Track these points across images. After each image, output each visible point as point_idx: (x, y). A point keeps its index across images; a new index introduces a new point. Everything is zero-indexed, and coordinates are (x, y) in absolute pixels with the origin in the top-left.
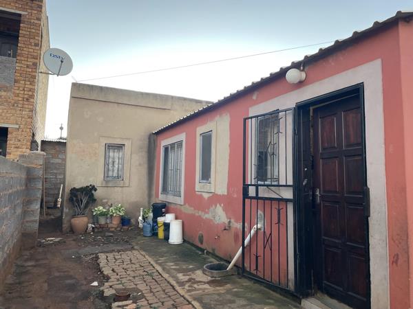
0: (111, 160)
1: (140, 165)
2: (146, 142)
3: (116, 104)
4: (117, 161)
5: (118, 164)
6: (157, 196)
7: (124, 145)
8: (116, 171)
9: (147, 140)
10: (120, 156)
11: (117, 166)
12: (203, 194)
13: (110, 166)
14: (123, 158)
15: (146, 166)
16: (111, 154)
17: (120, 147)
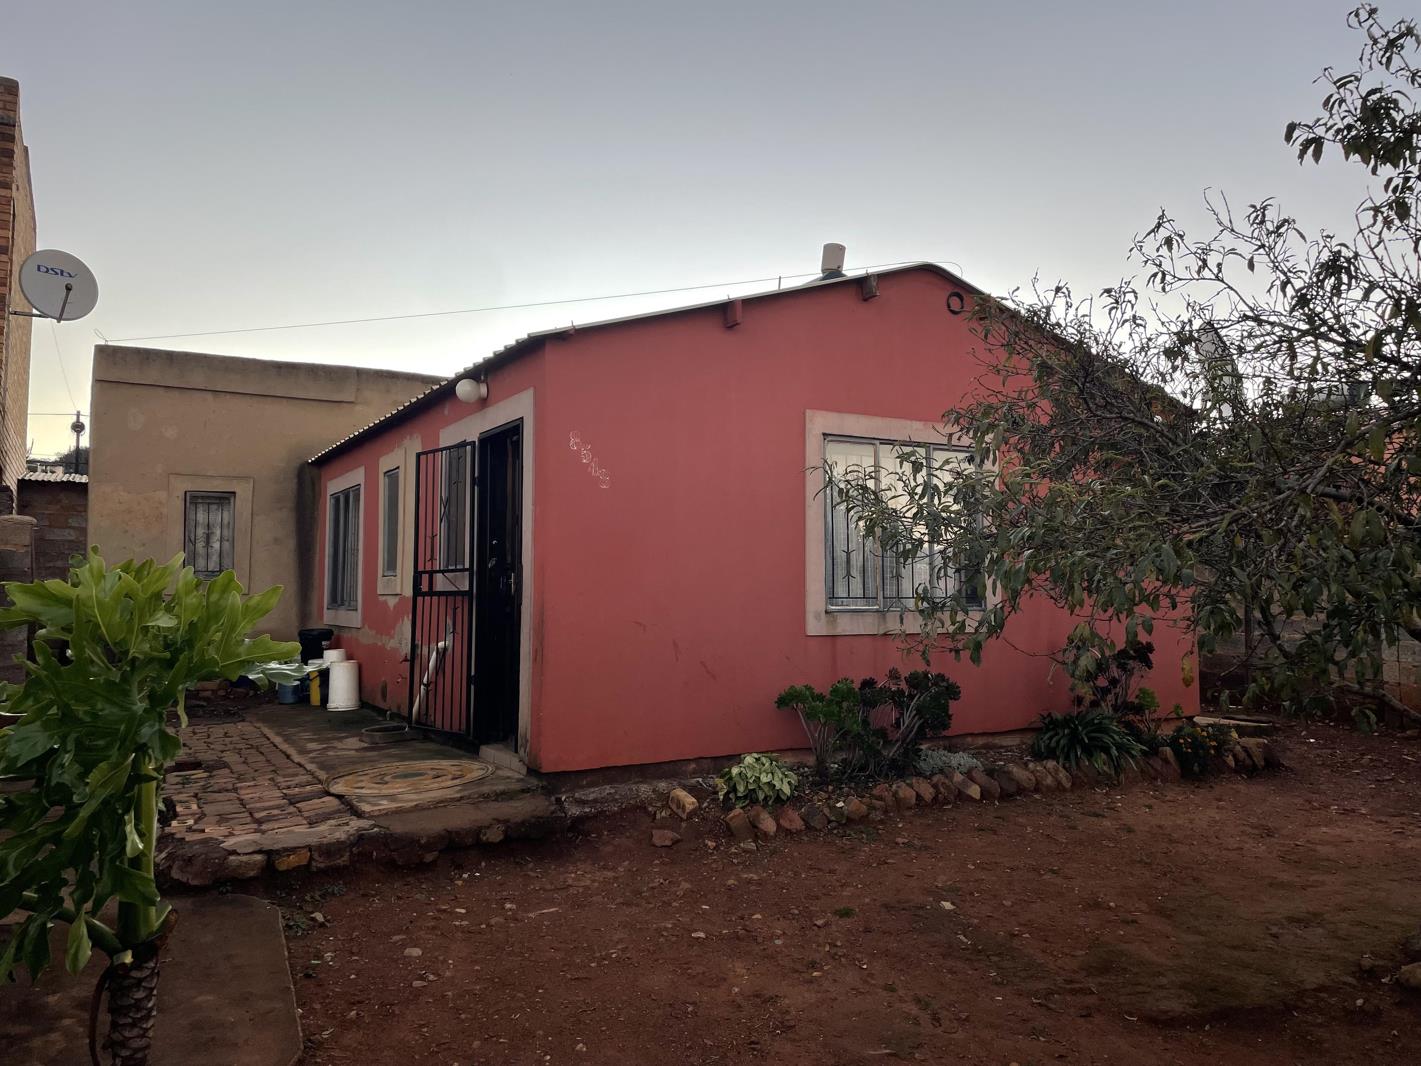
0: (201, 531)
1: (276, 540)
2: (292, 485)
3: (209, 396)
4: (218, 532)
5: (221, 540)
6: (321, 616)
7: (234, 493)
8: (215, 558)
9: (295, 481)
10: (225, 522)
11: (217, 545)
12: (388, 598)
13: (200, 545)
14: (232, 526)
15: (291, 544)
16: (201, 516)
17: (224, 499)
